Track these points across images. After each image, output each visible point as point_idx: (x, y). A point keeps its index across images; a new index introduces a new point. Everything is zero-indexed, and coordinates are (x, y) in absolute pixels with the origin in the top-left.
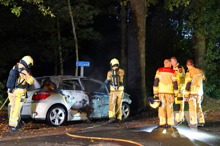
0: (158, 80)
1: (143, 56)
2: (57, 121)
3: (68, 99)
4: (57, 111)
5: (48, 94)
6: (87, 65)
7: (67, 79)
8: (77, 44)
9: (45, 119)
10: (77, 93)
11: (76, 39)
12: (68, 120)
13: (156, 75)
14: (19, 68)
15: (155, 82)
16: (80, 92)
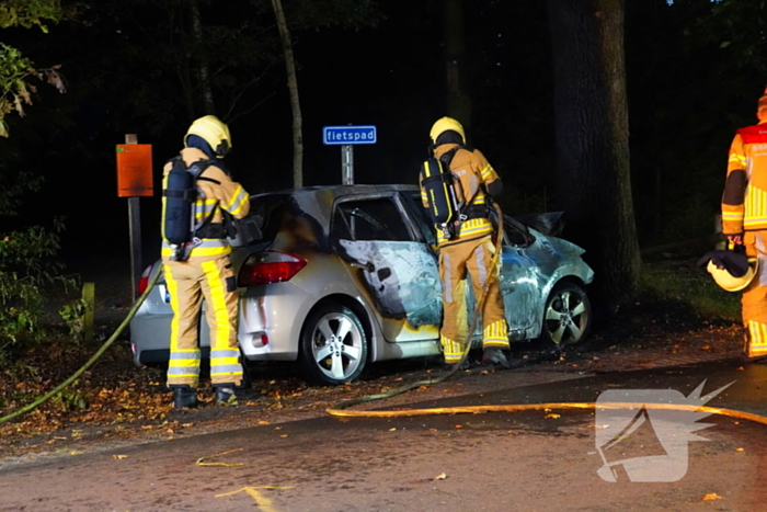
0: (742, 178)
1: (618, 86)
2: (337, 362)
3: (370, 276)
4: (335, 326)
5: (296, 260)
6: (367, 139)
7: (353, 199)
8: (290, 51)
9: (295, 358)
10: (398, 252)
11: (286, 31)
12: (375, 358)
13: (733, 158)
14: (189, 164)
15: (730, 187)
16: (408, 248)
